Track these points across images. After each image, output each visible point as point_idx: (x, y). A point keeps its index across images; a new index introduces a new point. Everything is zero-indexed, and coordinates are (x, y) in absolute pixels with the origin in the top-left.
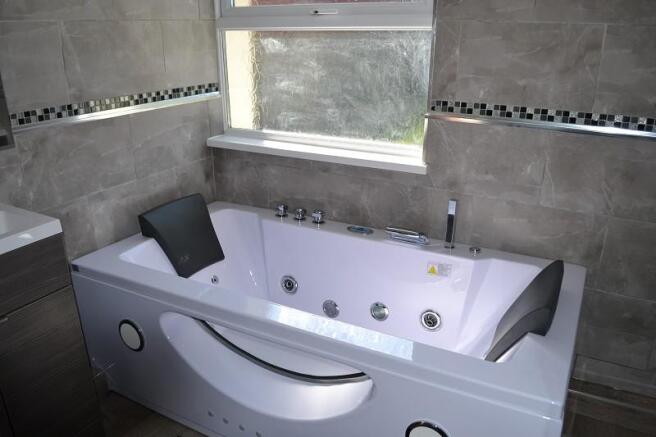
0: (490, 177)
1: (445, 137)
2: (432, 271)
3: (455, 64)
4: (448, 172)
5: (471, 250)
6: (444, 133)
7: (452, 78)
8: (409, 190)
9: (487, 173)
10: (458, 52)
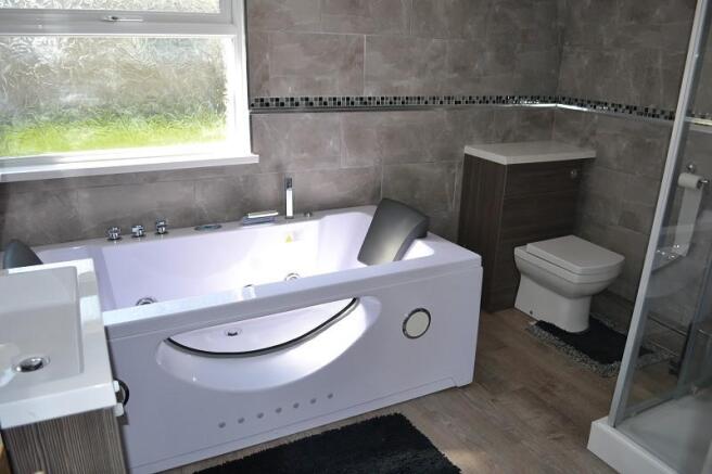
0: (305, 155)
1: (267, 128)
2: (289, 240)
3: (267, 67)
4: (273, 156)
5: (305, 214)
6: (265, 124)
7: (266, 78)
8: (241, 179)
9: (303, 152)
10: (268, 56)
